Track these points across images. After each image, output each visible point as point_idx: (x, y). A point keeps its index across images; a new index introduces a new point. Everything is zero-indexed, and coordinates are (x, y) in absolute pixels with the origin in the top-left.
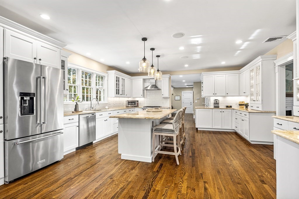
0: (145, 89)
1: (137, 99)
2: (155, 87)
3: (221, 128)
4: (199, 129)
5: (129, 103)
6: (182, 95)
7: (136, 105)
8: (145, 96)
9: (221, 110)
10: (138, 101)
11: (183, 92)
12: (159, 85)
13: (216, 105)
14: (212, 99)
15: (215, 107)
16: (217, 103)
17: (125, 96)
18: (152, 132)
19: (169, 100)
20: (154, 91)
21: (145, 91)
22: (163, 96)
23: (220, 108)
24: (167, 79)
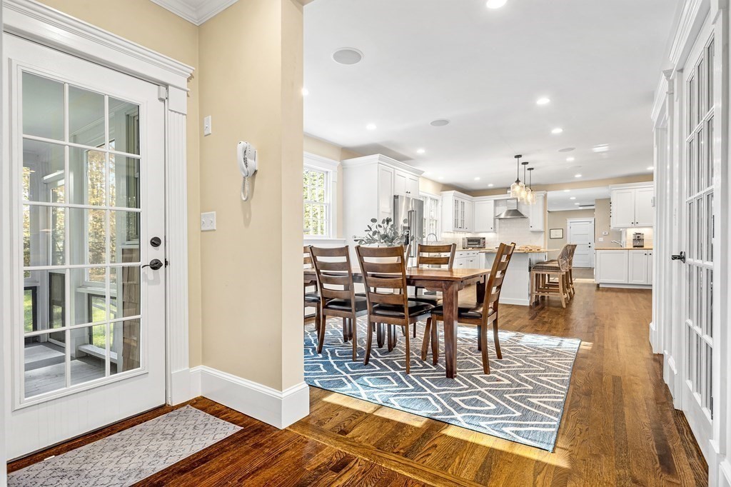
0: (497, 218)
1: (481, 235)
2: (516, 213)
3: (646, 283)
4: (600, 286)
5: (470, 240)
6: (568, 228)
7: (481, 245)
8: (497, 229)
9: (645, 252)
10: (484, 239)
11: (569, 221)
12: (523, 210)
13: (638, 244)
14: (631, 233)
15: (634, 246)
16: (639, 240)
17: (464, 230)
18: (530, 270)
19: (543, 235)
20: (515, 221)
21: (497, 220)
22: (531, 229)
23: (645, 247)
24: (541, 198)
